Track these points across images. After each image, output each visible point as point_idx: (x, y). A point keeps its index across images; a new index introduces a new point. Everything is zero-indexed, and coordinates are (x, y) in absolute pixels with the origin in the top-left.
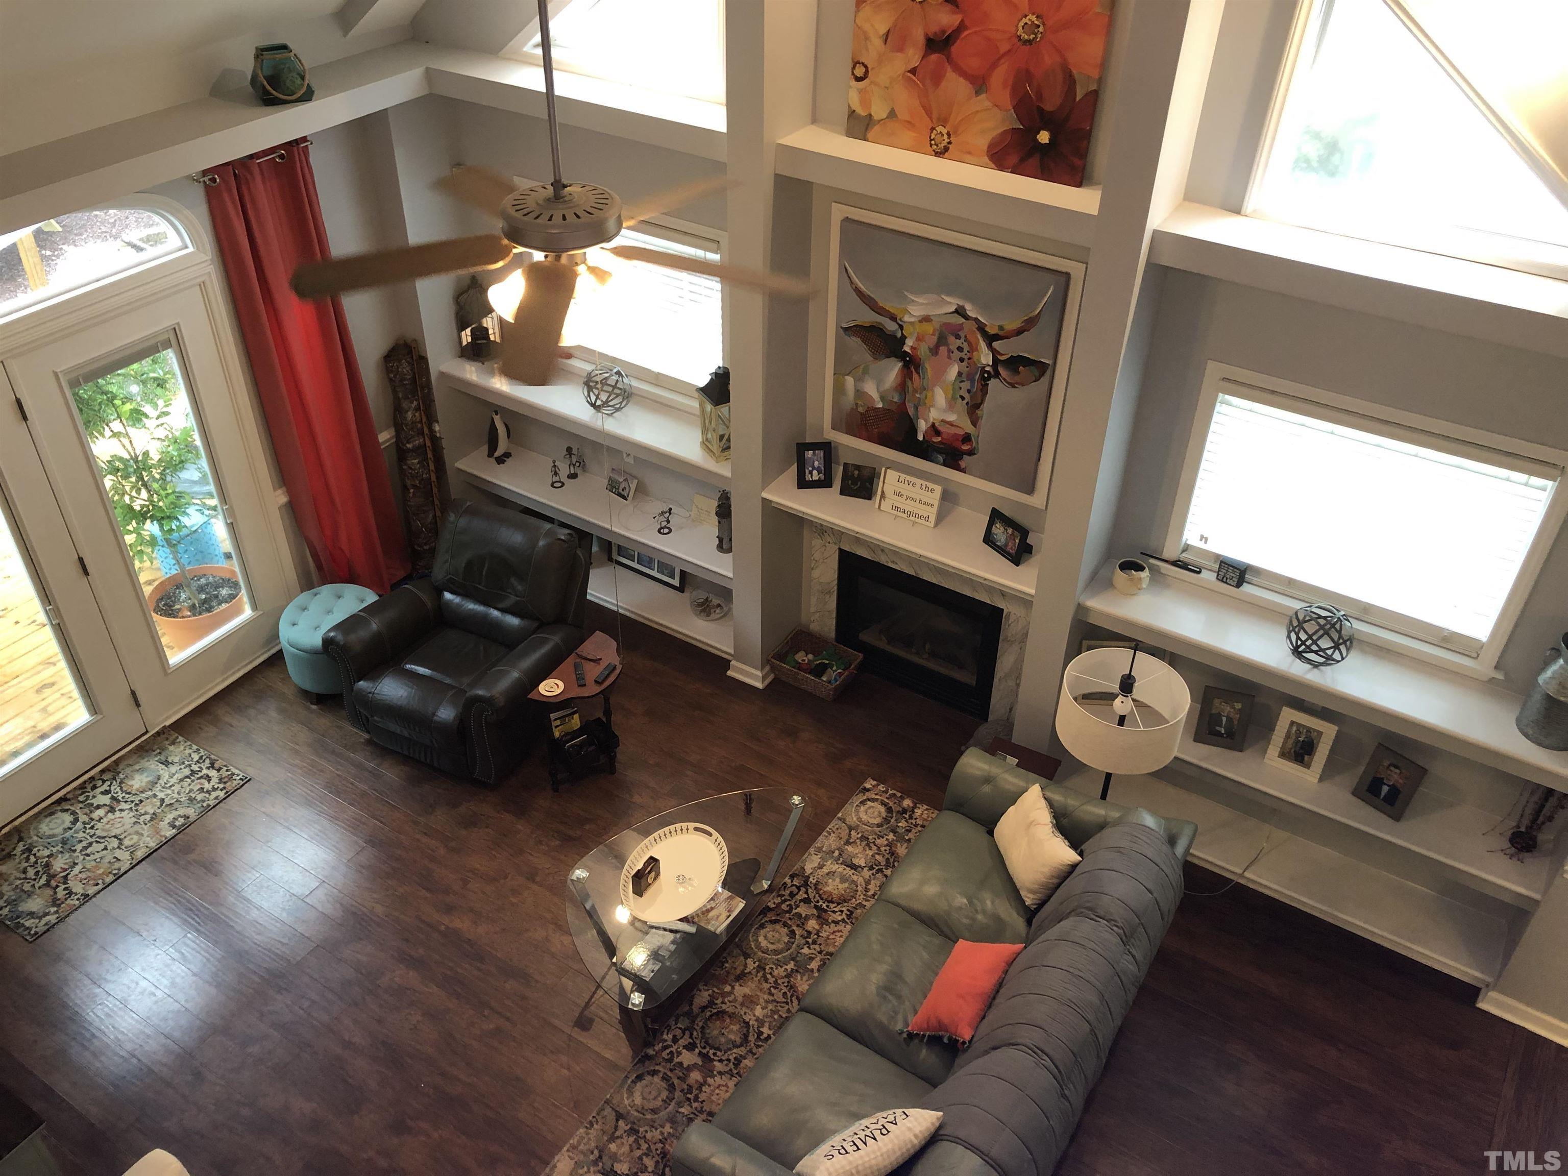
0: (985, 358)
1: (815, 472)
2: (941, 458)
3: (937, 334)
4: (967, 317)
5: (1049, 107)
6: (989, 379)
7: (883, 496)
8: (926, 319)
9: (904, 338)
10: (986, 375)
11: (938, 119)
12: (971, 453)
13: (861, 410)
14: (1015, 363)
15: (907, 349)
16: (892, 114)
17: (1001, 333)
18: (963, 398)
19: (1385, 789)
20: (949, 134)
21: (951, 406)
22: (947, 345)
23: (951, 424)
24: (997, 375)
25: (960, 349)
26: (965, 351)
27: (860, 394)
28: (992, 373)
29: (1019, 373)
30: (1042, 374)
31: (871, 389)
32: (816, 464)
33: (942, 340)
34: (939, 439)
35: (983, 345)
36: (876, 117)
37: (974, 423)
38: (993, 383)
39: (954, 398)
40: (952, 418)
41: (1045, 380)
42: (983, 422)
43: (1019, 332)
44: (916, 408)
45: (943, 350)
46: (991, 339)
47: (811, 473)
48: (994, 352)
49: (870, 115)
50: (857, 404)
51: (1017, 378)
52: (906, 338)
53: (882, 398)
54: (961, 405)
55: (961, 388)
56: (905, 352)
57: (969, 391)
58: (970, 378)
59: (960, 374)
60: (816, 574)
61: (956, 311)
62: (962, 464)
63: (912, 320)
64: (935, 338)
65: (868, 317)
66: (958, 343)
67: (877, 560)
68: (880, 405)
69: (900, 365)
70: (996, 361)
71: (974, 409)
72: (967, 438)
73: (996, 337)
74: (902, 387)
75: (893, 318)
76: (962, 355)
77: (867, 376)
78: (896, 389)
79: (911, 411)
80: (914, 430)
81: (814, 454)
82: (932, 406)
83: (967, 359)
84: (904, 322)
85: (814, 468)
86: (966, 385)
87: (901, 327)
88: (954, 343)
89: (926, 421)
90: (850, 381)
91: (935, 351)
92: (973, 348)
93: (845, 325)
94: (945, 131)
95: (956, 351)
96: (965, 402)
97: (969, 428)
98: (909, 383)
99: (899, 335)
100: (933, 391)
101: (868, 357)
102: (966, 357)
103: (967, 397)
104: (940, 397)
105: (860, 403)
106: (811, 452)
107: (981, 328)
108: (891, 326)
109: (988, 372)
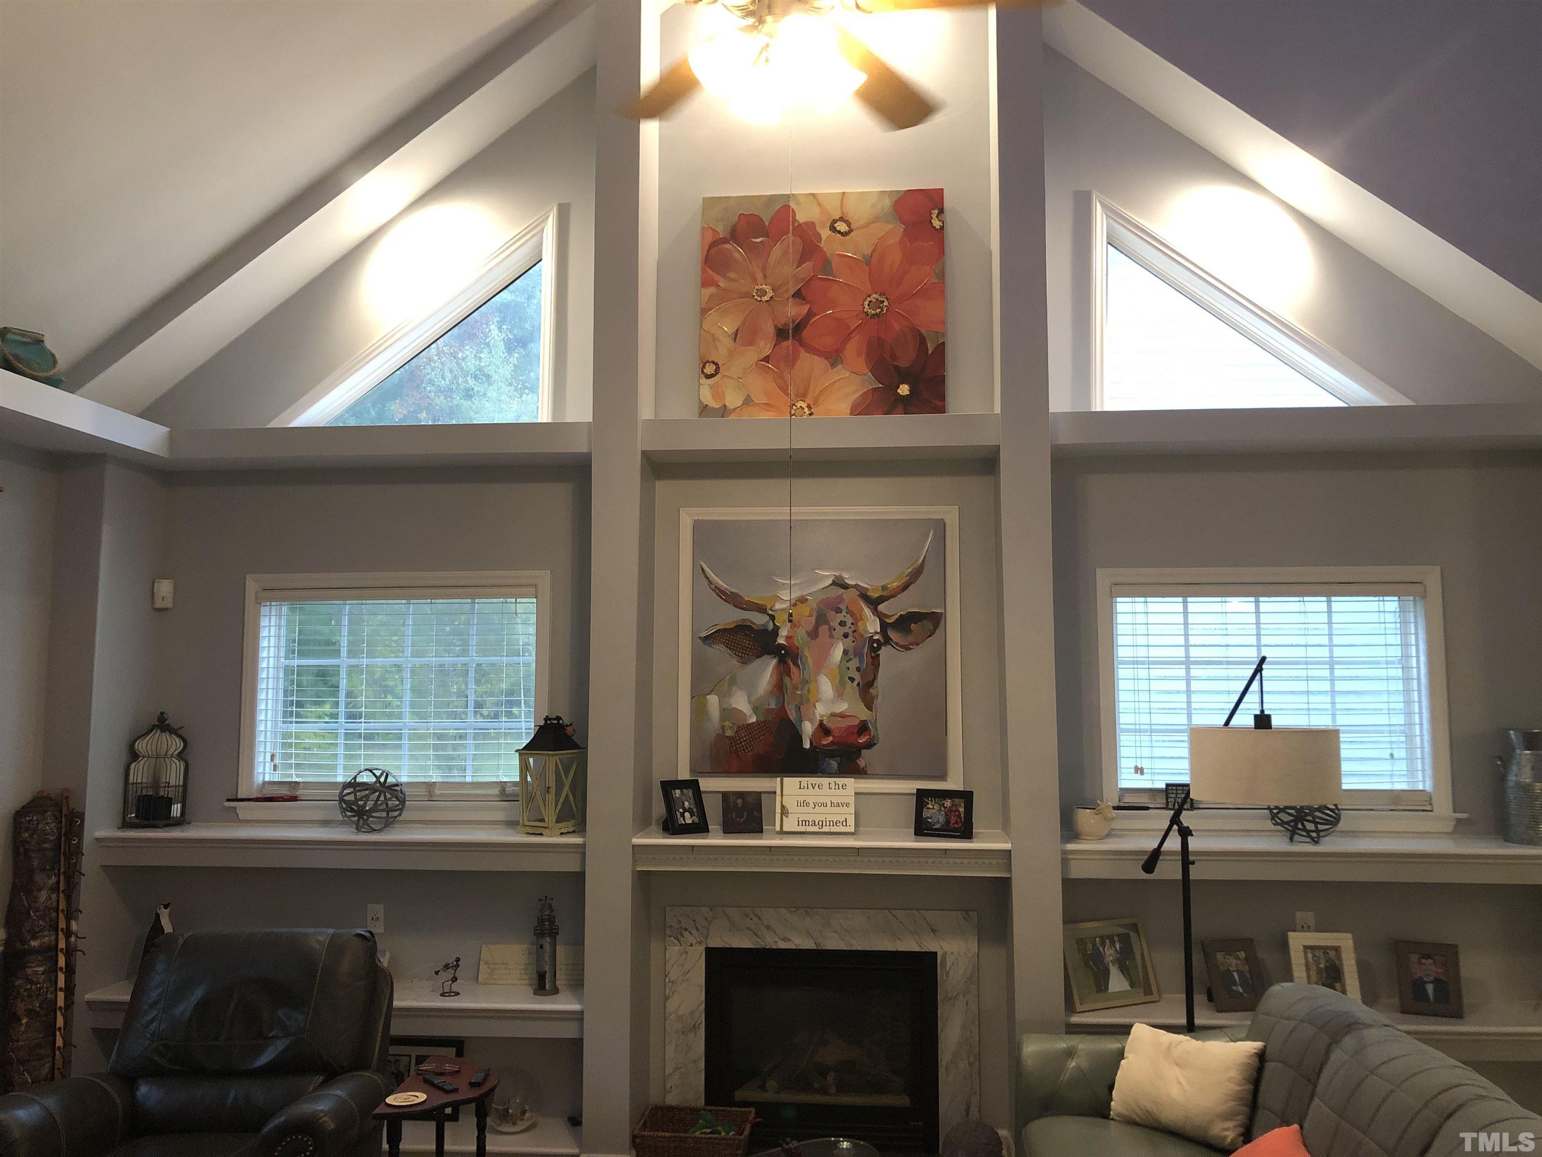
0: (873, 626)
1: (687, 814)
2: (834, 764)
3: (815, 614)
4: (845, 587)
5: (904, 364)
6: (879, 648)
7: (784, 811)
8: (802, 600)
9: (776, 629)
10: (875, 645)
11: (797, 395)
12: (869, 745)
13: (729, 733)
14: (905, 622)
15: (781, 641)
16: (748, 401)
17: (885, 593)
18: (852, 679)
19: (1430, 988)
20: (809, 407)
21: (840, 693)
22: (826, 622)
23: (842, 716)
24: (887, 641)
25: (842, 624)
26: (849, 624)
27: (727, 713)
28: (882, 641)
29: (911, 631)
30: (936, 626)
31: (741, 703)
32: (686, 804)
33: (821, 619)
34: (831, 739)
35: (867, 611)
36: (731, 406)
37: (869, 707)
38: (885, 653)
39: (842, 684)
40: (842, 707)
41: (939, 631)
42: (878, 702)
43: (905, 587)
44: (798, 709)
45: (824, 629)
46: (874, 603)
47: (682, 815)
48: (881, 616)
49: (725, 406)
50: (723, 727)
51: (910, 639)
52: (779, 628)
53: (755, 710)
54: (852, 689)
55: (848, 669)
56: (779, 644)
57: (858, 669)
58: (858, 654)
59: (845, 652)
60: (672, 1004)
61: (834, 583)
62: (861, 763)
63: (784, 606)
64: (813, 620)
65: (730, 616)
66: (840, 617)
67: (760, 944)
68: (753, 719)
69: (774, 662)
70: (884, 626)
71: (866, 690)
72: (863, 728)
73: (882, 599)
74: (779, 688)
75: (762, 609)
76: (845, 629)
77: (734, 688)
78: (771, 693)
79: (792, 715)
80: (797, 737)
81: (682, 792)
82: (817, 701)
83: (853, 633)
84: (776, 611)
85: (685, 810)
86: (854, 663)
87: (772, 618)
88: (835, 619)
89: (811, 721)
90: (713, 700)
91: (814, 634)
92: (857, 618)
93: (704, 634)
94: (804, 405)
95: (838, 627)
96: (855, 683)
97: (863, 714)
98: (787, 680)
99: (771, 627)
100: (816, 681)
101: (735, 662)
102: (850, 631)
103: (857, 677)
104: (826, 686)
105: (727, 724)
106: (678, 792)
107: (864, 596)
108: (759, 620)
109: (878, 641)
